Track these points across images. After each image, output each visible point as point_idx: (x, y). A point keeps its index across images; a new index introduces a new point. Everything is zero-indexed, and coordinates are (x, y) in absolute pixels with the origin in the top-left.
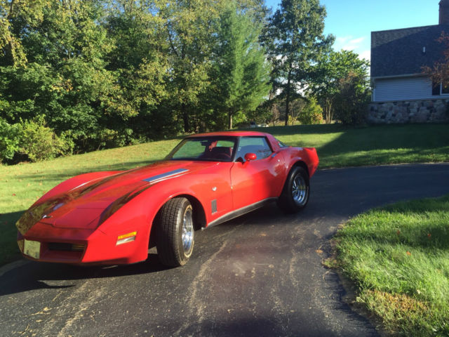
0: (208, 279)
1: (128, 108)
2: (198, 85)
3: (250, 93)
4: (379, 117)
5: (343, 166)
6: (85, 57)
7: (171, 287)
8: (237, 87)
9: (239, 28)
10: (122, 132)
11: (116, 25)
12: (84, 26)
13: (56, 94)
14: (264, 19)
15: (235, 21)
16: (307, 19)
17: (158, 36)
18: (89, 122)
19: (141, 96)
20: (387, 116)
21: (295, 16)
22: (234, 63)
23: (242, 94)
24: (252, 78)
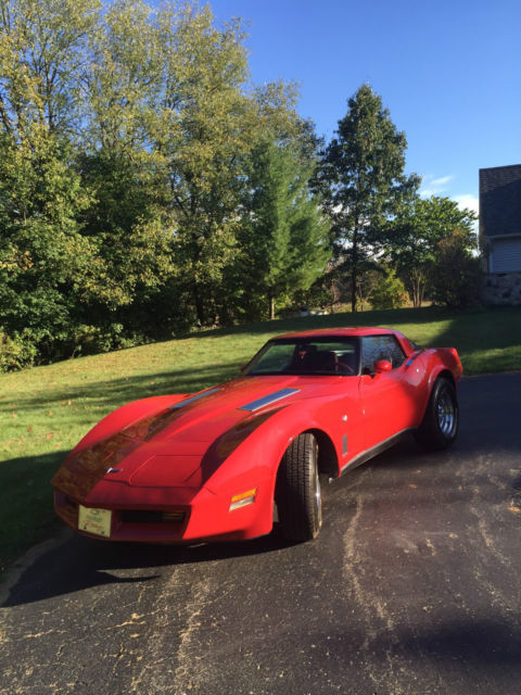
0: (364, 560)
1: (118, 292)
2: (222, 254)
3: (301, 264)
4: (500, 295)
5: (476, 372)
6: (49, 216)
7: (316, 575)
8: (281, 255)
9: (280, 169)
10: (107, 329)
11: (93, 168)
12: (47, 170)
13: (6, 275)
14: (315, 152)
15: (275, 158)
16: (379, 152)
17: (156, 183)
18: (57, 314)
19: (136, 273)
20: (513, 293)
21: (361, 148)
22: (276, 219)
23: (288, 266)
24: (302, 241)
